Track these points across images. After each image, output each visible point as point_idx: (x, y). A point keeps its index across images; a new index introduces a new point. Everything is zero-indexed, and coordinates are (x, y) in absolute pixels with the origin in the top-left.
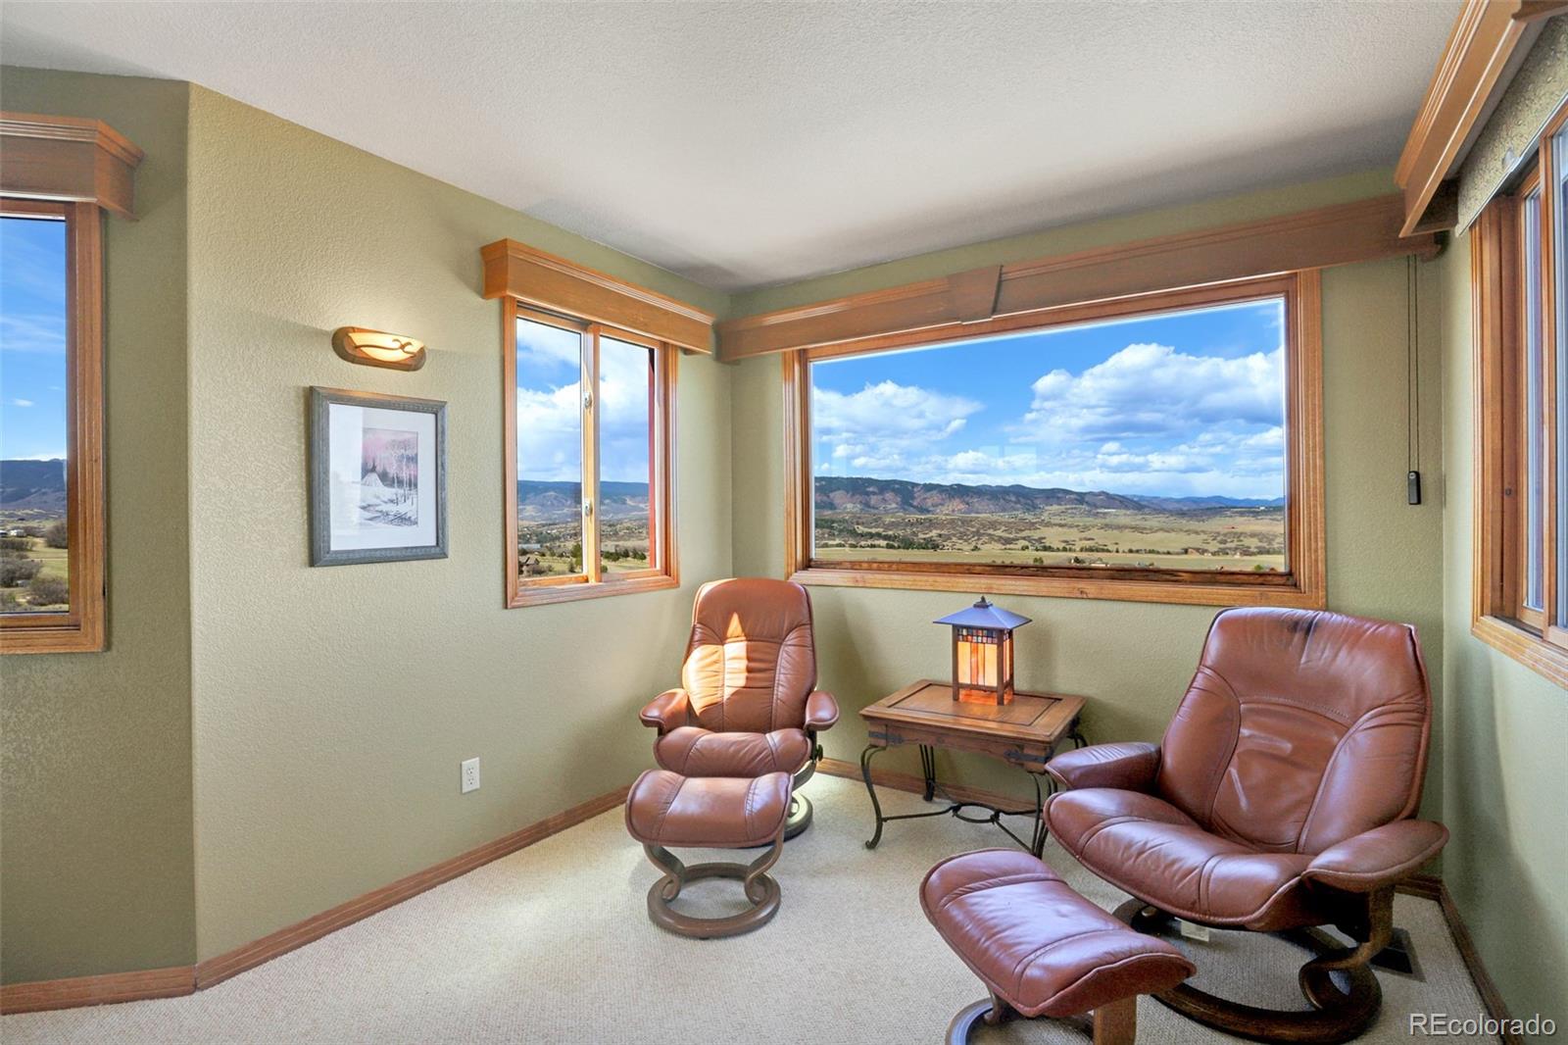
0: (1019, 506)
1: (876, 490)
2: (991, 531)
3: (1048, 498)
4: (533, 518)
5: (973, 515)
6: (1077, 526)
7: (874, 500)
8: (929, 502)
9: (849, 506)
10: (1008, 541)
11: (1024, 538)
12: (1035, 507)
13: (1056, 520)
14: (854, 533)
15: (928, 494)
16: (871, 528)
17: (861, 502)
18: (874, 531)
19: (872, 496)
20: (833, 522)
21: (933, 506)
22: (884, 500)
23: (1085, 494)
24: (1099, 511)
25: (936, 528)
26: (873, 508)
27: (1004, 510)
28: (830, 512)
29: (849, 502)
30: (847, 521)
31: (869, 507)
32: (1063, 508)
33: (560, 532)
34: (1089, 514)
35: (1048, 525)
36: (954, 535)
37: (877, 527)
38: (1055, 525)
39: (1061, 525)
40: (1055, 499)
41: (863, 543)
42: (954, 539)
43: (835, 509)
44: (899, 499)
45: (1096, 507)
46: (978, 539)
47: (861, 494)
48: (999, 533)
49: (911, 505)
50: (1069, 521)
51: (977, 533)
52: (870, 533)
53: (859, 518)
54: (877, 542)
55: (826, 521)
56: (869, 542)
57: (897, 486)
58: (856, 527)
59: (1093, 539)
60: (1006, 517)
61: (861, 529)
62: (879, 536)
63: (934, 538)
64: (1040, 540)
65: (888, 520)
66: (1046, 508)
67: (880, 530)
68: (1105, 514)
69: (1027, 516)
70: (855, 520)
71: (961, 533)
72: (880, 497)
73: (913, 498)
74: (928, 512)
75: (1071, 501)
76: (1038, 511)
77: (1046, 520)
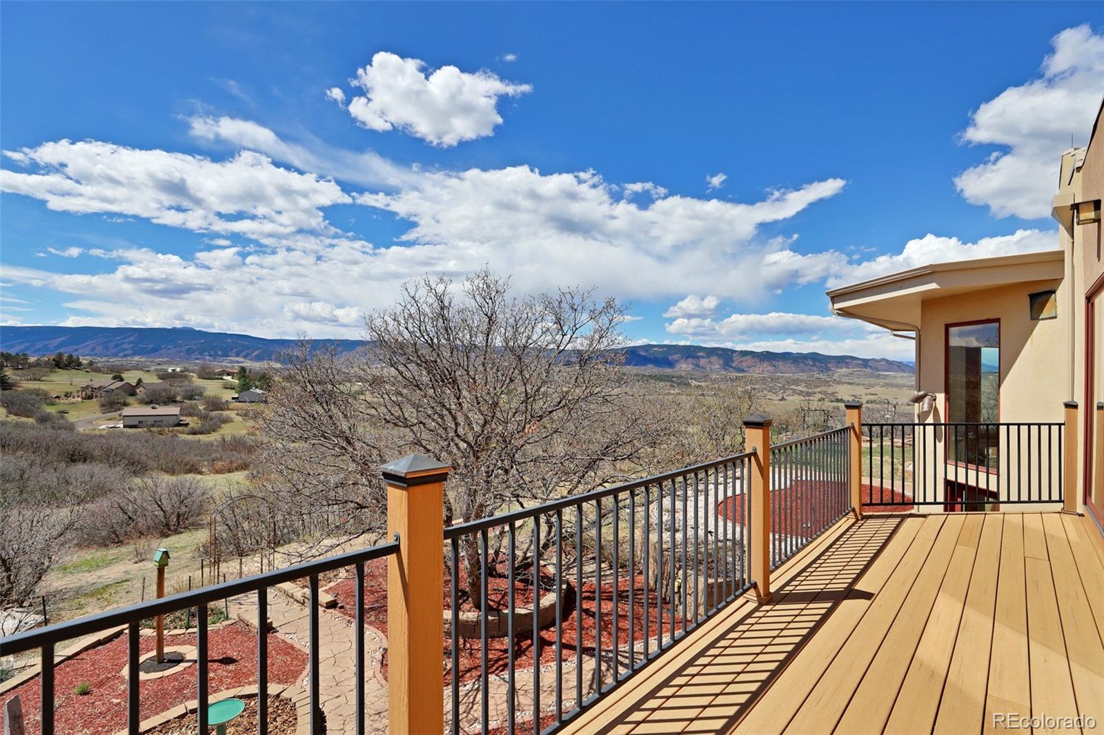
0: (815, 368)
1: (704, 355)
2: (793, 387)
3: (839, 363)
5: (779, 374)
6: (863, 384)
8: (744, 364)
9: (685, 366)
10: (809, 394)
11: (820, 392)
12: (828, 369)
13: (845, 379)
15: (744, 358)
17: (693, 364)
19: (701, 359)
20: (673, 377)
21: (747, 367)
22: (710, 362)
23: (869, 360)
24: (881, 373)
25: (750, 384)
26: (702, 368)
27: (803, 371)
28: (670, 370)
29: (684, 363)
30: (683, 377)
31: (698, 366)
32: (850, 370)
34: (872, 376)
35: (839, 383)
36: (765, 389)
37: (705, 381)
38: (845, 383)
39: (850, 384)
40: (845, 365)
42: (765, 392)
43: (674, 367)
44: (722, 362)
45: (878, 370)
46: (784, 392)
47: (693, 357)
48: (800, 388)
49: (731, 367)
50: (856, 380)
51: (783, 388)
53: (692, 375)
55: (668, 376)
57: (720, 352)
59: (876, 394)
60: (804, 376)
64: (833, 393)
66: (837, 370)
68: (885, 375)
69: (821, 376)
70: (689, 377)
71: (770, 387)
72: (707, 360)
73: (733, 361)
74: (744, 371)
75: (858, 365)
76: (830, 373)
77: (838, 379)
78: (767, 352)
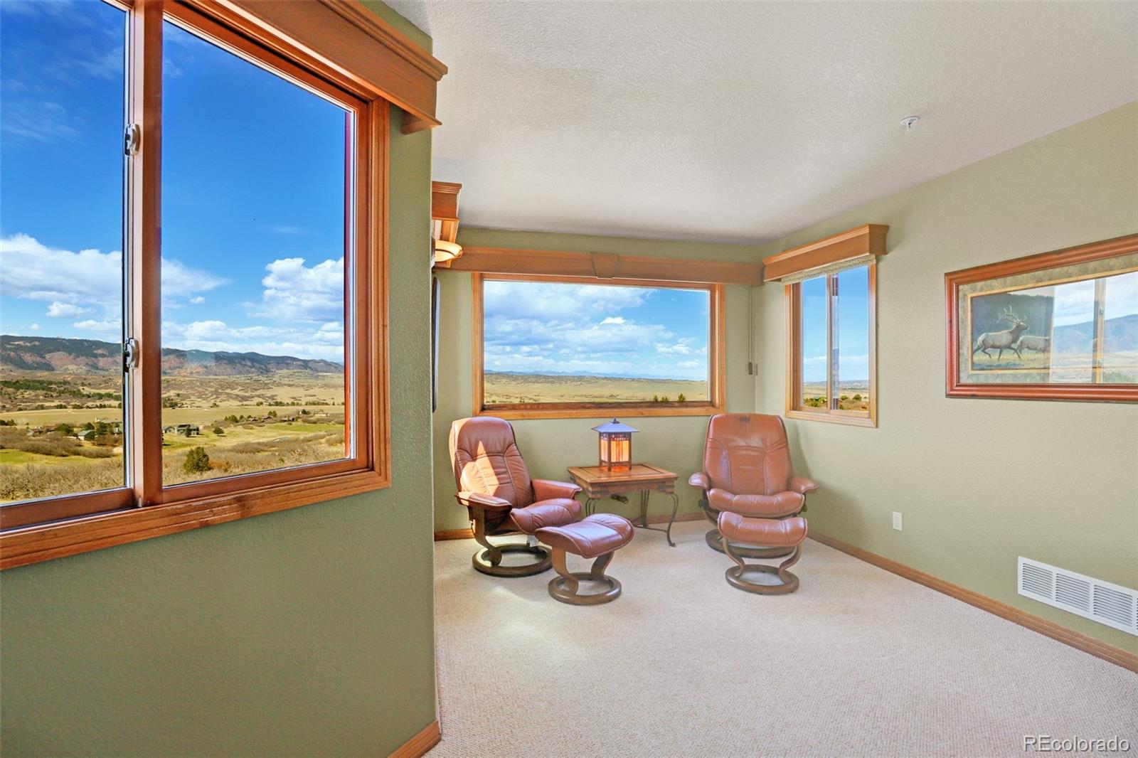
0: (253, 370)
1: (106, 353)
2: (228, 391)
3: (279, 364)
5: (211, 377)
6: (302, 386)
7: (102, 362)
8: (166, 365)
9: (72, 368)
10: (244, 398)
11: (259, 396)
12: (267, 371)
13: (286, 381)
14: (77, 394)
15: (166, 358)
16: (100, 389)
18: (103, 392)
19: (100, 358)
21: (170, 368)
22: (116, 363)
23: (309, 361)
24: (320, 374)
25: (174, 389)
26: (103, 369)
27: (240, 373)
29: (72, 364)
30: (69, 383)
31: (97, 369)
32: (290, 372)
34: (312, 376)
35: (279, 385)
36: (193, 395)
37: (106, 388)
38: (285, 385)
39: (290, 385)
40: (285, 365)
41: (90, 404)
42: (193, 398)
45: (317, 371)
46: (217, 398)
47: (87, 356)
48: (236, 392)
50: (296, 381)
51: (216, 392)
52: (99, 394)
53: (85, 379)
54: (107, 403)
56: (98, 403)
58: (81, 388)
59: (315, 396)
60: (242, 379)
61: (87, 390)
62: (109, 396)
63: (173, 397)
64: (272, 397)
66: (277, 371)
67: (111, 391)
68: (323, 376)
69: (260, 378)
70: (79, 382)
71: (199, 392)
72: (110, 359)
74: (165, 373)
75: (298, 367)
76: (270, 374)
77: (278, 381)
78: (197, 351)
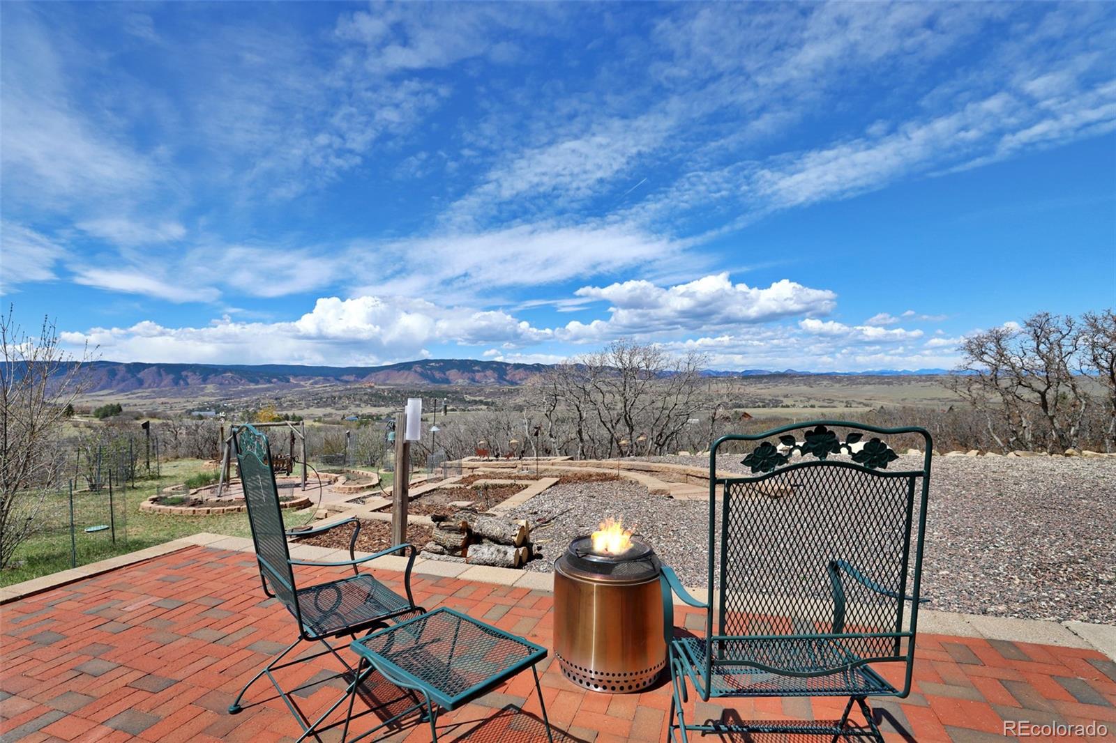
1: (480, 369)
4: (212, 395)
7: (478, 376)
8: (517, 377)
9: (460, 381)
14: (463, 401)
15: (517, 371)
16: (476, 397)
17: (469, 378)
18: (477, 399)
19: (477, 373)
20: (449, 393)
21: (520, 380)
22: (486, 376)
26: (478, 382)
28: (446, 386)
29: (460, 378)
30: (458, 392)
31: (474, 381)
33: (235, 405)
37: (480, 396)
41: (469, 408)
43: (450, 383)
44: (496, 375)
47: (469, 372)
49: (505, 380)
52: (475, 401)
53: (467, 389)
54: (479, 407)
55: (443, 392)
56: (474, 407)
57: (495, 366)
58: (465, 396)
61: (468, 398)
62: (481, 402)
65: (488, 391)
67: (482, 398)
70: (464, 392)
72: (482, 374)
73: (506, 374)
74: (517, 384)
78: (538, 364)
